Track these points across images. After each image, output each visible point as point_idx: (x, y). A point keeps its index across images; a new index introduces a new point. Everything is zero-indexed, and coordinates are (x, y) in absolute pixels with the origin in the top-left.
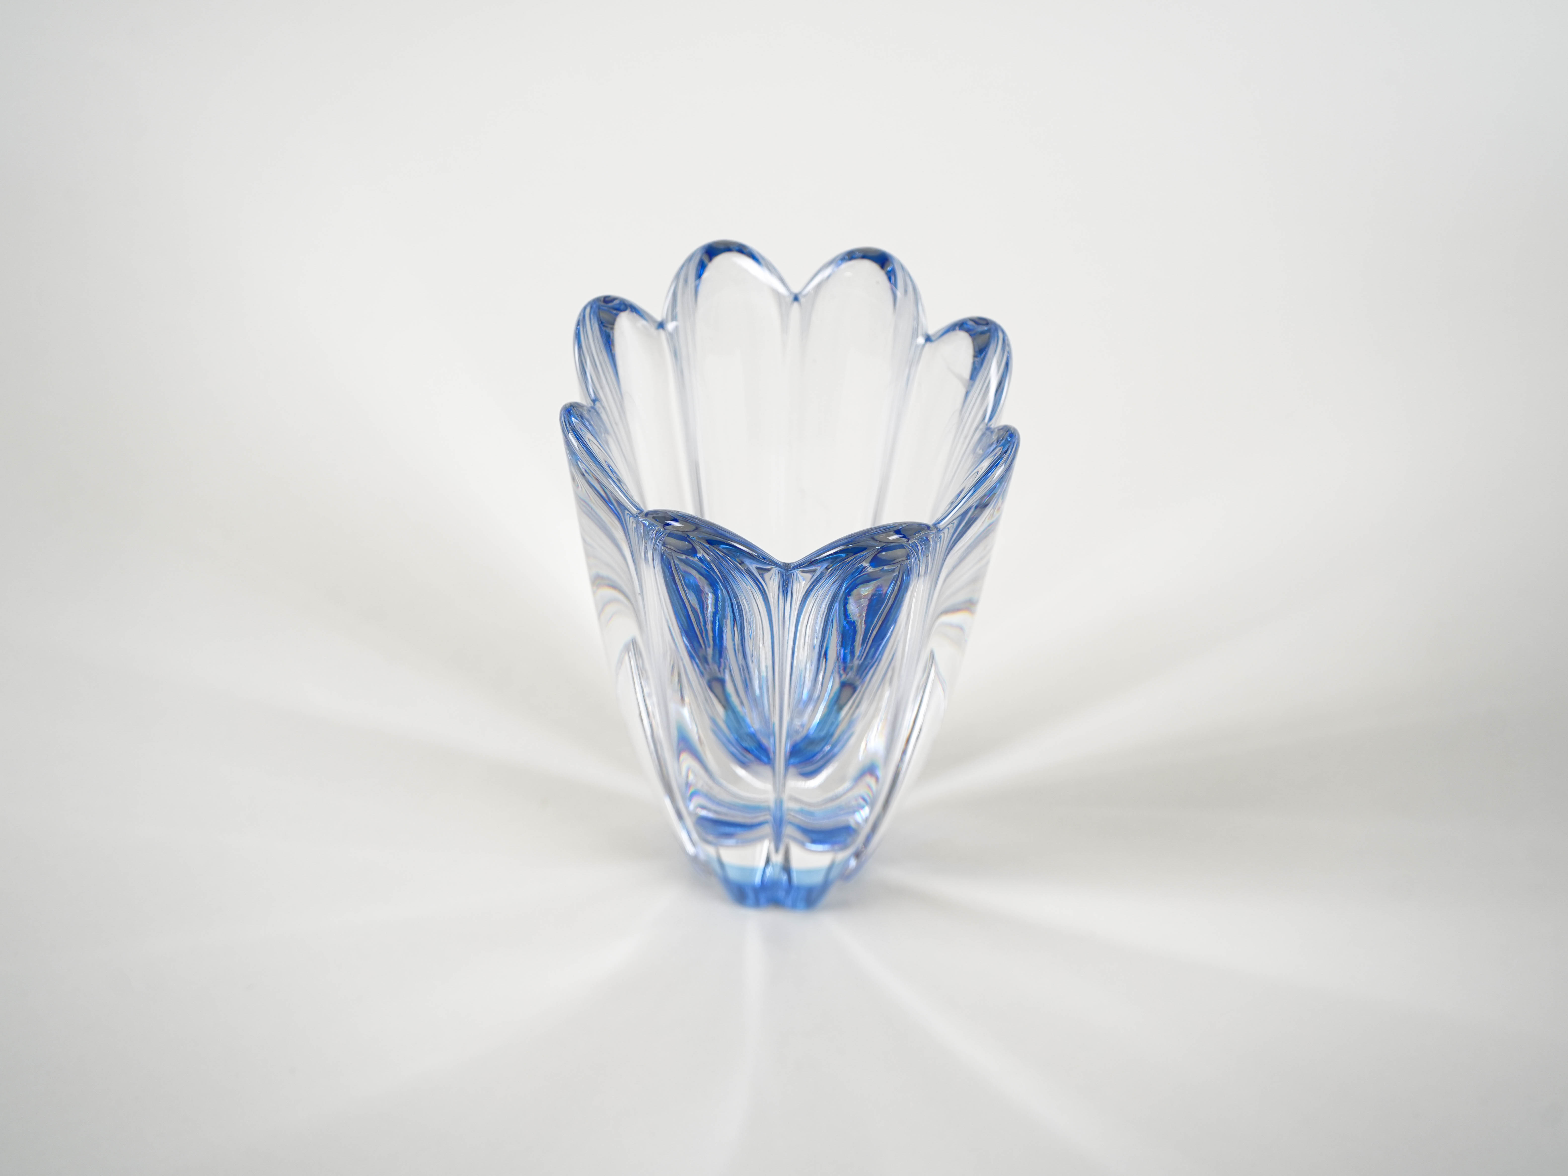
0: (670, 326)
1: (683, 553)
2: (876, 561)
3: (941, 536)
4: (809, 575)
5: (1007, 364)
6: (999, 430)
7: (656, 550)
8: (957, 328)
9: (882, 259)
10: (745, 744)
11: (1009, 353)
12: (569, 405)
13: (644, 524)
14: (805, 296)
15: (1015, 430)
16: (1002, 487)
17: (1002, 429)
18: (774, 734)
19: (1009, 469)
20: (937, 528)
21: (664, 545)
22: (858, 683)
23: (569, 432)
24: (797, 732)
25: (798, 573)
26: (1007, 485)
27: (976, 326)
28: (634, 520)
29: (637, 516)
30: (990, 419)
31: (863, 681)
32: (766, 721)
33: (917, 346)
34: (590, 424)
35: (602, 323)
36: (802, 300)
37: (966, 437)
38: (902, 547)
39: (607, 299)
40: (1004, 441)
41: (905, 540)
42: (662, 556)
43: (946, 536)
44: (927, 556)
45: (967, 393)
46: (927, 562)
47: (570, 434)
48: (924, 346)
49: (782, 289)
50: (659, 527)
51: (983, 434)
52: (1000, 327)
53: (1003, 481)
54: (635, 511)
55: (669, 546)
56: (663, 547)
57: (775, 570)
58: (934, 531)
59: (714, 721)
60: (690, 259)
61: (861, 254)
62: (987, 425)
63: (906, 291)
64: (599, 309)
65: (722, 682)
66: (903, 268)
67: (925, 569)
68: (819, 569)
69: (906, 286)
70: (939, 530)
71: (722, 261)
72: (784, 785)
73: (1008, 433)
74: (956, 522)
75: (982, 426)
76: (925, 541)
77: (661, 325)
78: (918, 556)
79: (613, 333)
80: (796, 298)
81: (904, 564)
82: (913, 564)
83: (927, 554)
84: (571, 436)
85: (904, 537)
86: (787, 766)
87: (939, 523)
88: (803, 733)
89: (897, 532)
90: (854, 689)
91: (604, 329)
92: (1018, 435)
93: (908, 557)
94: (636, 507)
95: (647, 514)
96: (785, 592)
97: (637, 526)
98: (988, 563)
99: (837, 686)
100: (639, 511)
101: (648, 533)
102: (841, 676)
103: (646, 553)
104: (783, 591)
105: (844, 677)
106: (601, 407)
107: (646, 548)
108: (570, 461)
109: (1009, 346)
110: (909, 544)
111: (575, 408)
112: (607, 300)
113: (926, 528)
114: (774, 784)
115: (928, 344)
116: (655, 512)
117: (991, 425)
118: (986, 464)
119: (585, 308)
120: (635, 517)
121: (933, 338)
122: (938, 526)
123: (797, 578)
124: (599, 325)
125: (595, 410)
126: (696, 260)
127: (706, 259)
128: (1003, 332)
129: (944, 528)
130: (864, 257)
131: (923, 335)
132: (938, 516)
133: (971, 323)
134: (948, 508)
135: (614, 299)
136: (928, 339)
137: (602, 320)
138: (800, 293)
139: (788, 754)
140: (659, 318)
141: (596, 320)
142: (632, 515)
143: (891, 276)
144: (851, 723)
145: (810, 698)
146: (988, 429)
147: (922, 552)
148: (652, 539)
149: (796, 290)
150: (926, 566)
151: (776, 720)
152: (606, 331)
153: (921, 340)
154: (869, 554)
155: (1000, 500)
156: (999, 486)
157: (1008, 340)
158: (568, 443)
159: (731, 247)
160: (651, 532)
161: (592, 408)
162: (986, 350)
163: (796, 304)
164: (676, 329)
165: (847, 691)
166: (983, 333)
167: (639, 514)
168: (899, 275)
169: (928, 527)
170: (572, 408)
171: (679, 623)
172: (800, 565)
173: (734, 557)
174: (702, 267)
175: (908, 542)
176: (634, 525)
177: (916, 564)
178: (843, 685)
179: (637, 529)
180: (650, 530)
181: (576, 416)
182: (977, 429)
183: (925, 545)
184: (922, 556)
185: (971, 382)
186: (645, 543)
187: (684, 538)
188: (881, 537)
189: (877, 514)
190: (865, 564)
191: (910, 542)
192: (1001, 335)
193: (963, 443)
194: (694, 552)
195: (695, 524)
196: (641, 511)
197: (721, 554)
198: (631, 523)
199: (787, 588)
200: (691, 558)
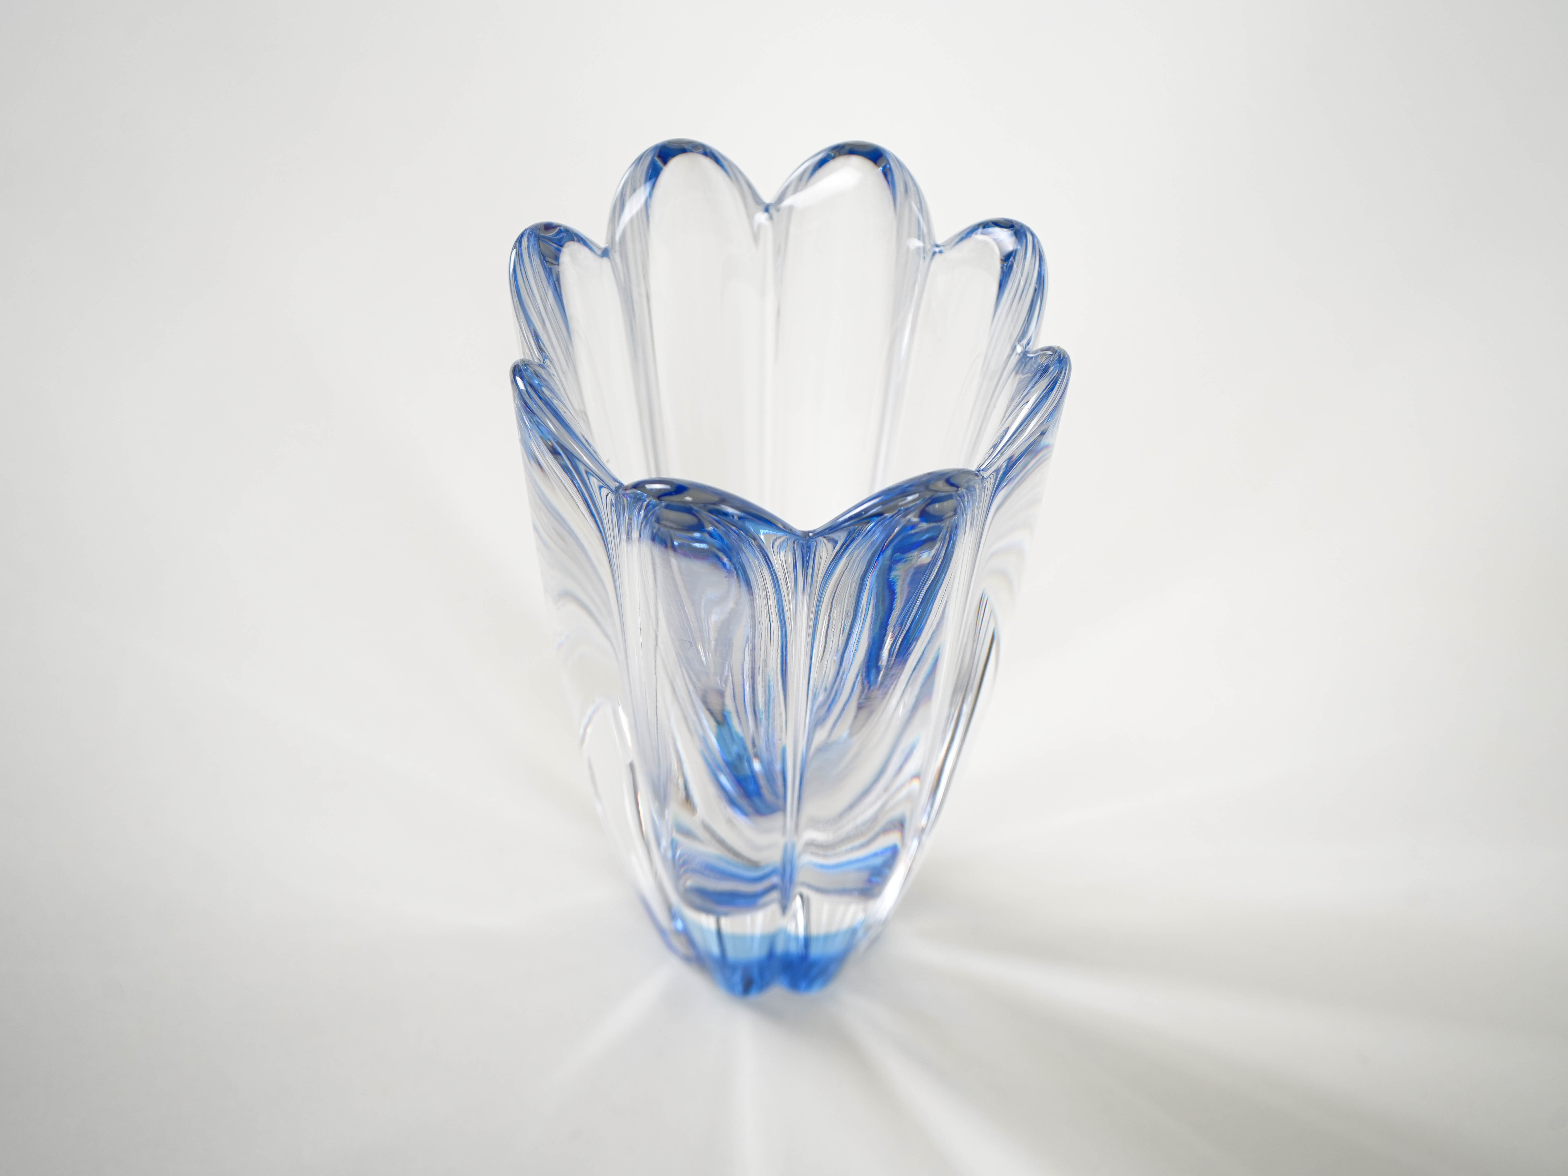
3: (985, 486)
4: (832, 545)
6: (1042, 355)
9: (875, 155)
17: (1045, 353)
20: (980, 475)
21: (660, 520)
25: (819, 541)
35: (544, 256)
38: (951, 497)
39: (546, 227)
43: (989, 485)
46: (973, 513)
48: (932, 257)
51: (1020, 362)
54: (613, 484)
55: (665, 523)
56: (655, 524)
57: (791, 541)
58: (978, 479)
61: (849, 150)
63: (907, 193)
64: (537, 239)
66: (901, 165)
67: (973, 521)
68: (841, 537)
69: (906, 186)
70: (982, 478)
71: (676, 164)
73: (1053, 356)
76: (973, 491)
77: (605, 253)
78: (965, 508)
80: (767, 210)
81: (952, 518)
82: (960, 521)
83: (973, 506)
85: (953, 486)
87: (982, 468)
89: (946, 481)
91: (547, 263)
93: (956, 510)
94: (614, 480)
95: (627, 488)
100: (618, 485)
106: (550, 364)
109: (1041, 248)
110: (959, 494)
112: (548, 227)
115: (939, 256)
119: (520, 239)
120: (616, 491)
121: (945, 248)
122: (982, 472)
123: (819, 550)
124: (540, 259)
125: (544, 367)
128: (1033, 235)
129: (989, 476)
130: (852, 152)
131: (931, 245)
135: (556, 226)
136: (938, 249)
137: (544, 252)
138: (772, 203)
141: (535, 252)
142: (611, 490)
143: (887, 173)
146: (1026, 353)
147: (968, 504)
149: (767, 200)
150: (973, 516)
152: (549, 267)
153: (930, 251)
157: (1038, 242)
159: (686, 147)
161: (541, 366)
162: (1015, 255)
163: (767, 217)
167: (619, 488)
168: (897, 171)
169: (974, 474)
172: (824, 532)
174: (654, 174)
175: (957, 491)
183: (971, 496)
184: (969, 508)
187: (687, 511)
191: (960, 491)
192: (1029, 237)
194: (701, 527)
196: (620, 483)
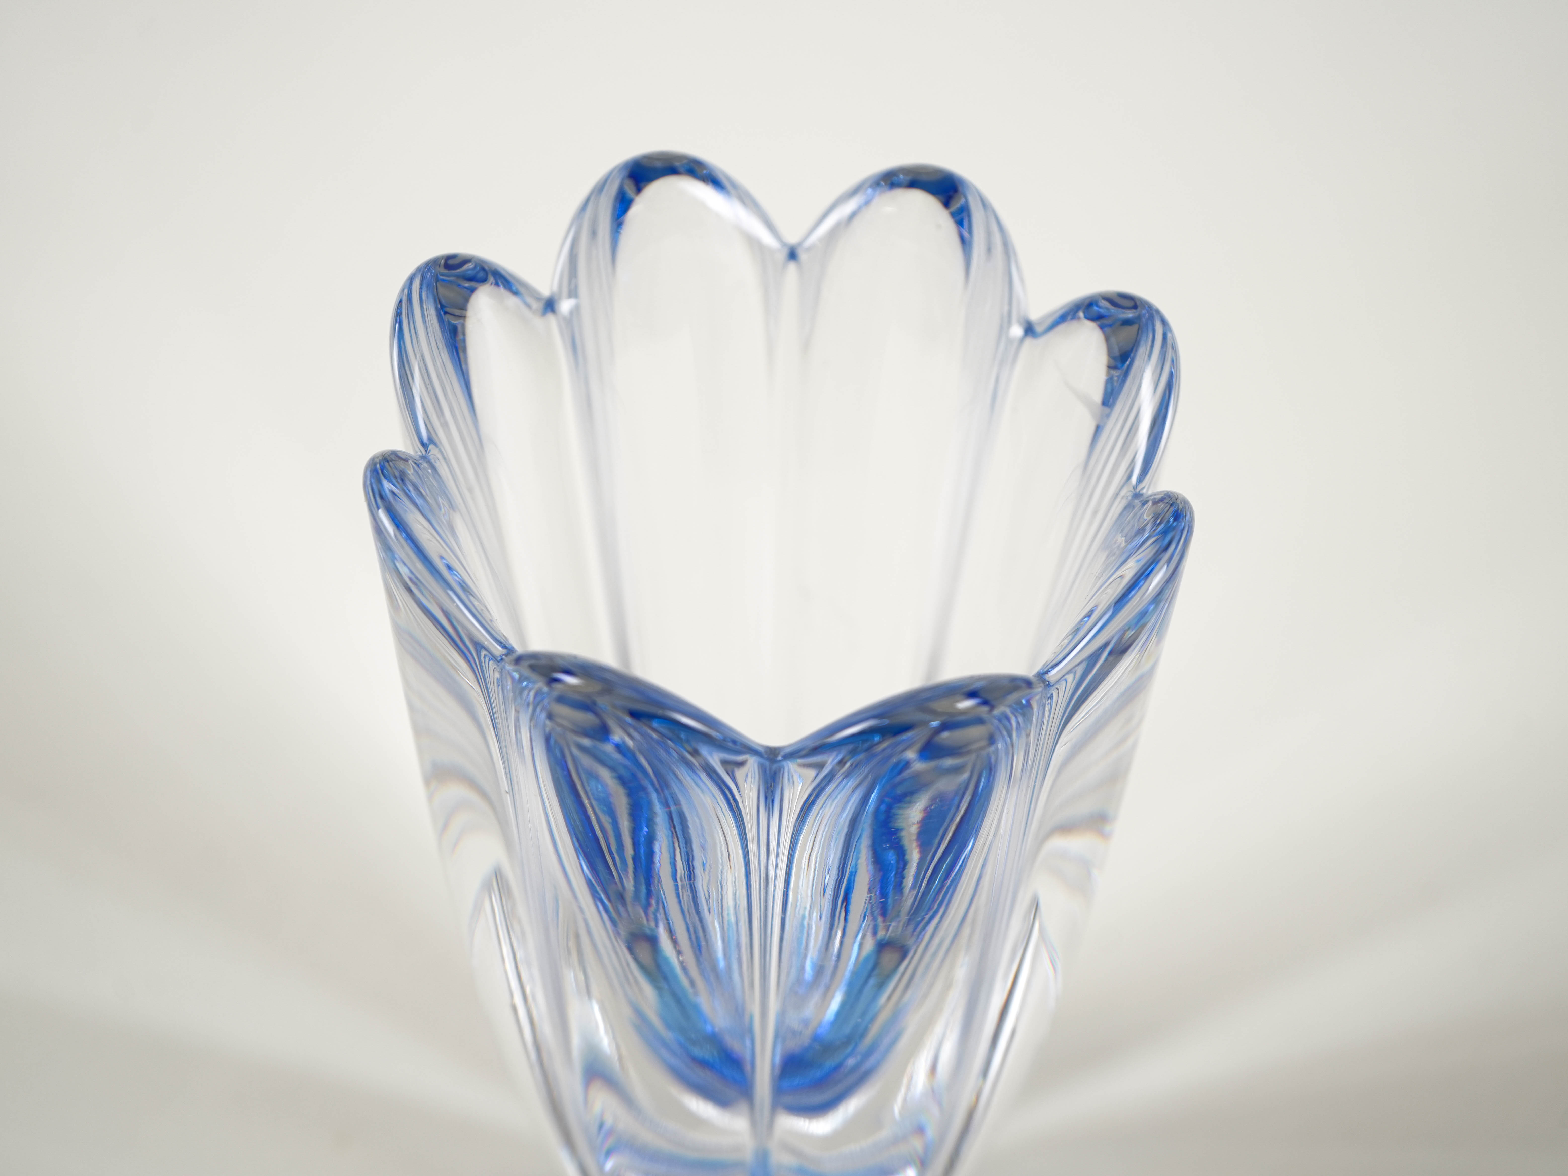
0: (565, 306)
1: (585, 733)
2: (930, 750)
3: (1052, 694)
4: (812, 773)
5: (1169, 387)
6: (1155, 503)
7: (536, 726)
8: (1081, 314)
9: (945, 189)
10: (697, 1052)
11: (1175, 363)
12: (381, 458)
13: (513, 678)
14: (808, 249)
15: (1186, 502)
16: (1158, 612)
17: (1162, 500)
18: (751, 1031)
19: (1172, 577)
20: (1044, 681)
21: (550, 716)
22: (910, 942)
23: (378, 508)
24: (794, 1033)
25: (792, 767)
26: (1168, 606)
27: (1113, 310)
28: (495, 666)
29: (502, 659)
30: (1141, 479)
31: (918, 941)
32: (738, 1011)
33: (1010, 341)
34: (421, 494)
35: (442, 306)
36: (803, 256)
37: (1095, 512)
38: (980, 721)
39: (450, 262)
40: (1162, 526)
41: (985, 709)
42: (548, 739)
43: (1062, 695)
44: (1028, 735)
45: (1098, 430)
46: (1027, 745)
47: (380, 511)
48: (1022, 340)
49: (767, 238)
50: (540, 684)
51: (1129, 507)
52: (1158, 312)
53: (1160, 601)
54: (498, 650)
55: (559, 721)
56: (548, 722)
57: (752, 763)
58: (1040, 689)
59: (639, 1013)
60: (600, 189)
61: (909, 178)
62: (1135, 488)
63: (989, 250)
64: (437, 280)
65: (652, 941)
66: (984, 204)
67: (1025, 755)
68: (831, 760)
69: (989, 234)
70: (1048, 685)
72: (771, 1125)
73: (1172, 509)
74: (1080, 671)
75: (1126, 492)
76: (1024, 709)
77: (550, 305)
78: (1010, 736)
79: (463, 326)
80: (792, 255)
81: (984, 753)
82: (1002, 754)
83: (1028, 731)
84: (382, 515)
85: (985, 702)
86: (778, 1090)
87: (1047, 672)
88: (808, 1033)
89: (972, 695)
90: (903, 952)
91: (446, 318)
92: (1192, 513)
93: (991, 740)
94: (500, 643)
95: (518, 660)
96: (770, 800)
97: (501, 675)
98: (1134, 746)
99: (870, 945)
100: (505, 651)
101: (521, 693)
102: (875, 933)
103: (517, 728)
104: (766, 798)
105: (881, 934)
106: (440, 456)
107: (517, 720)
108: (383, 562)
109: (1174, 348)
110: (994, 717)
111: (391, 463)
113: (1023, 685)
114: (754, 1123)
115: (1029, 341)
116: (534, 656)
117: (1143, 488)
118: (1130, 569)
119: (411, 280)
120: (499, 660)
121: (1039, 329)
122: (1047, 677)
123: (791, 779)
124: (437, 309)
125: (429, 462)
126: (612, 190)
127: (630, 190)
128: (1164, 322)
129: (1058, 682)
130: (913, 184)
131: (1019, 322)
132: (1046, 656)
133: (1104, 303)
134: (1066, 641)
135: (466, 261)
136: (1029, 330)
137: (443, 302)
138: (800, 244)
139: (777, 1071)
140: (545, 291)
141: (431, 300)
142: (493, 657)
143: (962, 220)
144: (896, 1016)
145: (819, 970)
146: (1137, 496)
147: (1017, 728)
148: (528, 705)
149: (792, 239)
150: (1025, 751)
151: (756, 1010)
152: (449, 322)
153: (1017, 331)
154: (918, 736)
155: (1154, 639)
156: (1154, 609)
157: (1172, 338)
158: (379, 530)
159: (677, 164)
160: (526, 693)
161: (423, 458)
162: (1132, 355)
163: (792, 266)
164: (576, 310)
165: (889, 958)
166: (1127, 323)
167: (506, 655)
168: (978, 216)
169: (1028, 683)
170: (386, 464)
171: (575, 839)
172: (798, 753)
173: (677, 740)
174: (623, 204)
175: (991, 711)
176: (497, 675)
177: (1007, 754)
178: (882, 946)
179: (501, 682)
180: (523, 689)
181: (394, 481)
182: (1116, 495)
183: (1023, 715)
184: (1019, 736)
185: (1107, 410)
186: (516, 710)
187: (587, 706)
188: (941, 705)
189: (935, 661)
190: (911, 755)
191: (996, 712)
193: (1090, 524)
194: (602, 732)
195: (604, 680)
196: (510, 650)
197: (654, 735)
198: (492, 671)
199: (773, 793)
200: (599, 745)
